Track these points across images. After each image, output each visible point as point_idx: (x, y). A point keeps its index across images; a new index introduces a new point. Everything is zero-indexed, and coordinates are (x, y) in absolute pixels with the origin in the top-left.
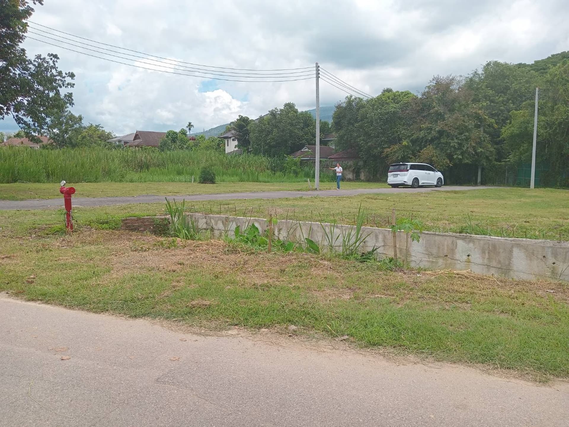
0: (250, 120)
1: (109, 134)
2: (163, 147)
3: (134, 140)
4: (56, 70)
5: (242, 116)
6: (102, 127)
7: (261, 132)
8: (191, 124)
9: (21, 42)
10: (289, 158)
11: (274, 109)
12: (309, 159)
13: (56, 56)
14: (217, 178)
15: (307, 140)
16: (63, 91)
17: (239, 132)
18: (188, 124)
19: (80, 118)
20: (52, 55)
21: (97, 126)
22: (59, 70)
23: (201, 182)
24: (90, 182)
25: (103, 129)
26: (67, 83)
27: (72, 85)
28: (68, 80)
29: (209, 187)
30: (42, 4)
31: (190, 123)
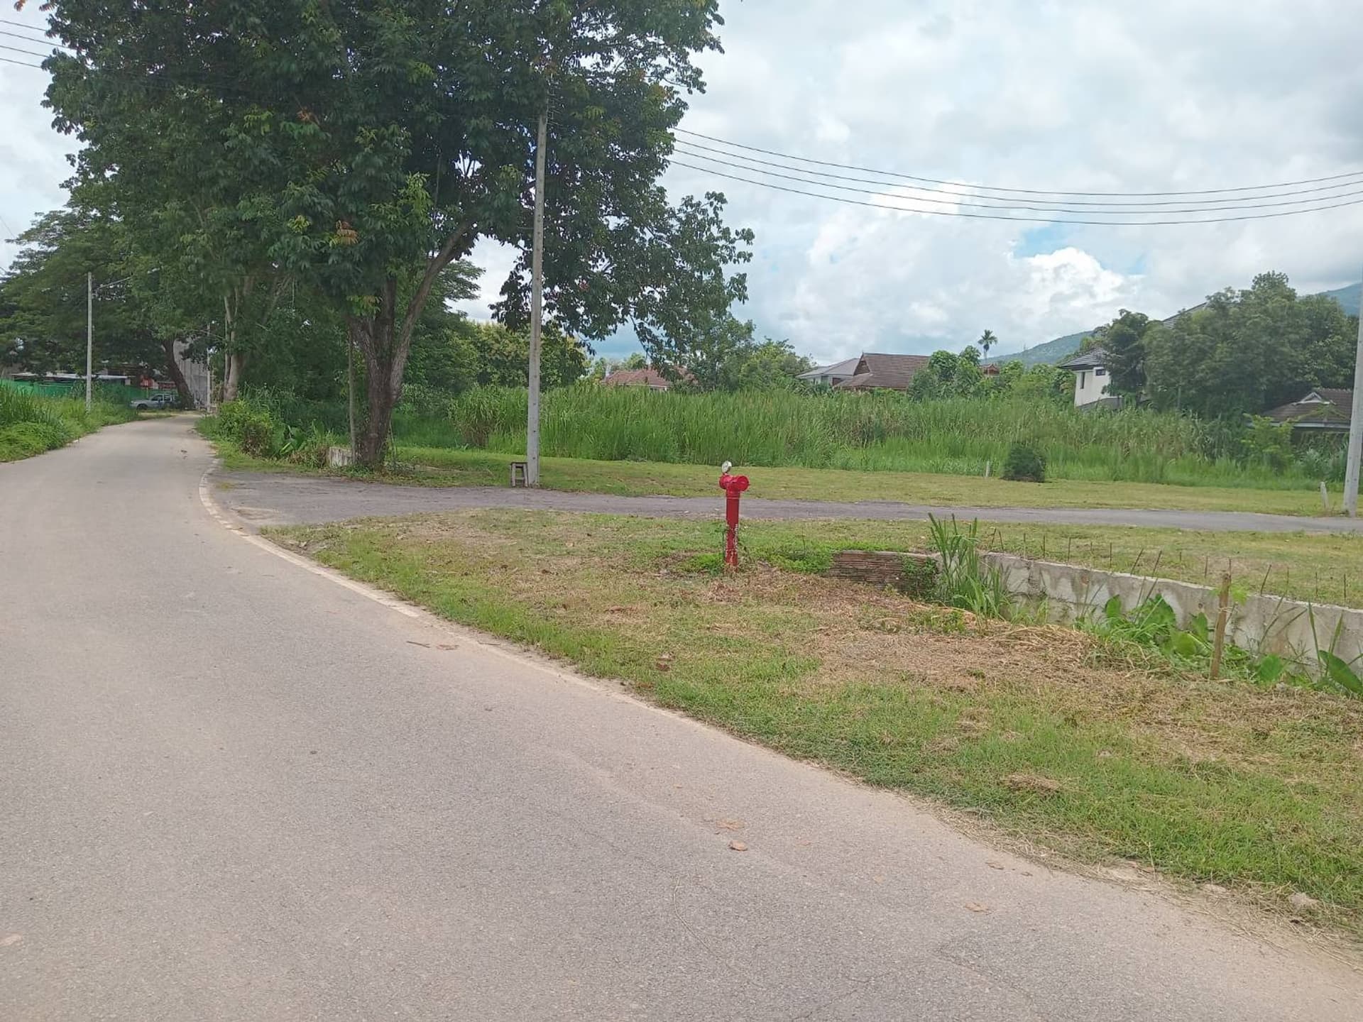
0: (1150, 322)
1: (804, 361)
2: (920, 390)
3: (855, 374)
4: (719, 227)
5: (1128, 313)
6: (791, 347)
7: (1180, 350)
8: (991, 335)
9: (660, 174)
10: (1258, 423)
11: (1223, 291)
12: (1323, 426)
13: (720, 198)
14: (1051, 470)
15: (1317, 373)
16: (729, 271)
17: (1117, 352)
18: (984, 334)
19: (750, 328)
20: (714, 195)
21: (781, 344)
22: (723, 225)
23: (1007, 477)
24: (760, 466)
25: (793, 351)
26: (737, 252)
27: (747, 257)
28: (741, 246)
29: (1028, 489)
30: (704, 92)
31: (988, 333)
